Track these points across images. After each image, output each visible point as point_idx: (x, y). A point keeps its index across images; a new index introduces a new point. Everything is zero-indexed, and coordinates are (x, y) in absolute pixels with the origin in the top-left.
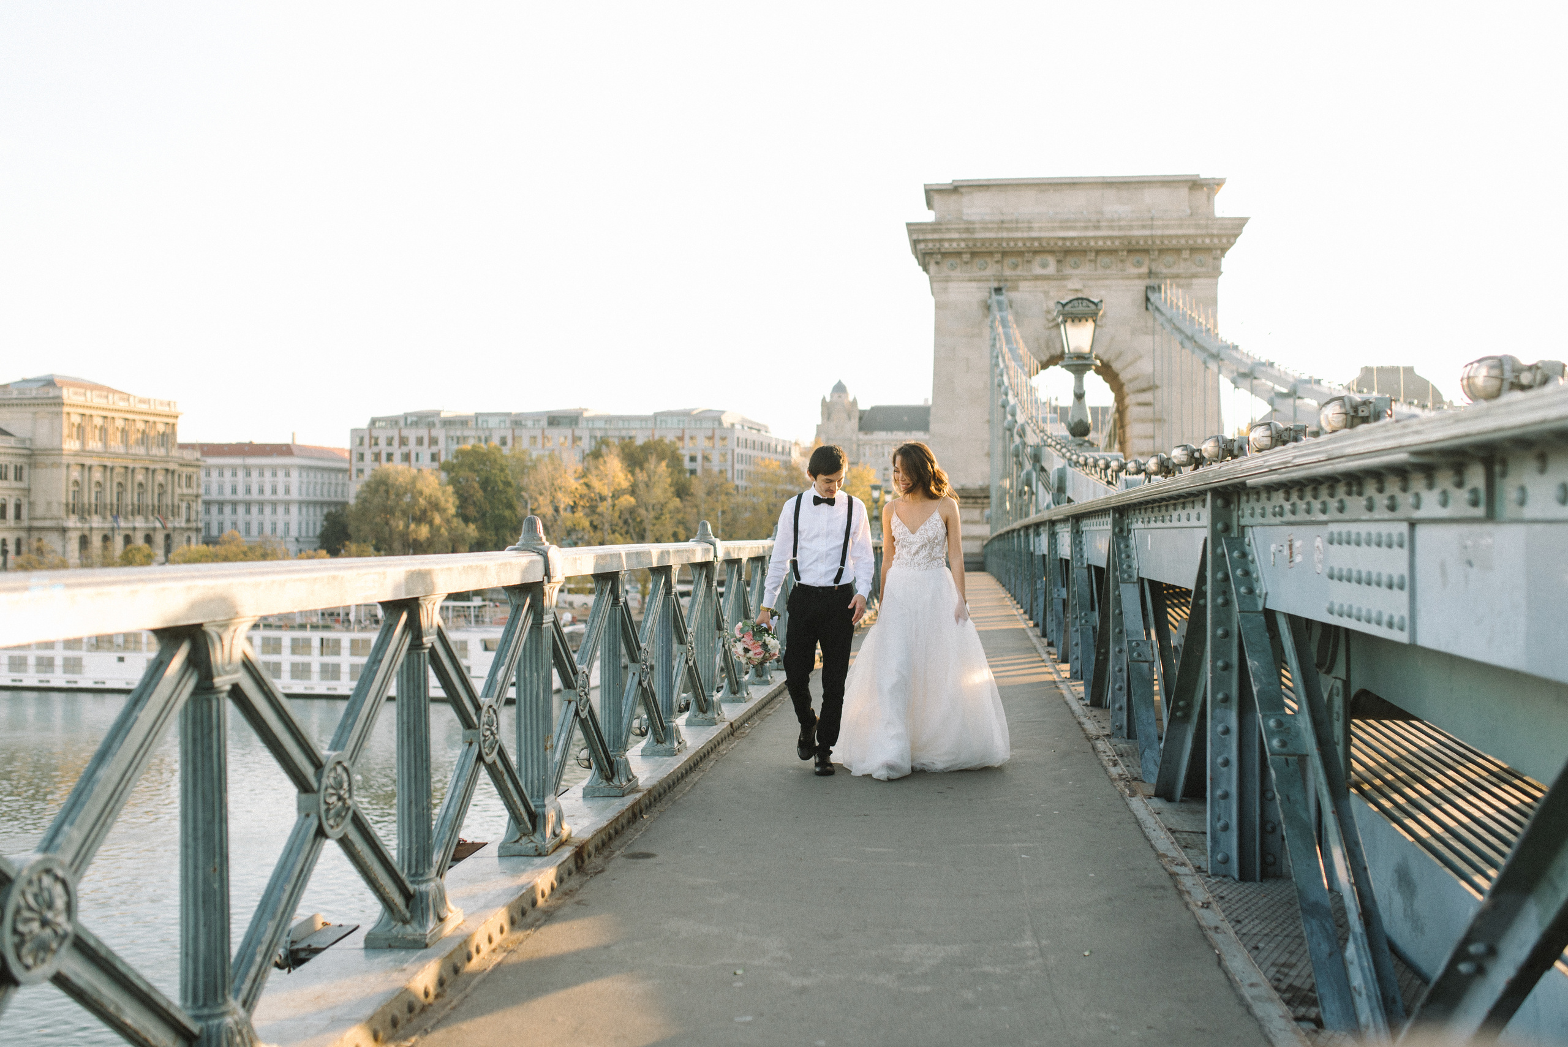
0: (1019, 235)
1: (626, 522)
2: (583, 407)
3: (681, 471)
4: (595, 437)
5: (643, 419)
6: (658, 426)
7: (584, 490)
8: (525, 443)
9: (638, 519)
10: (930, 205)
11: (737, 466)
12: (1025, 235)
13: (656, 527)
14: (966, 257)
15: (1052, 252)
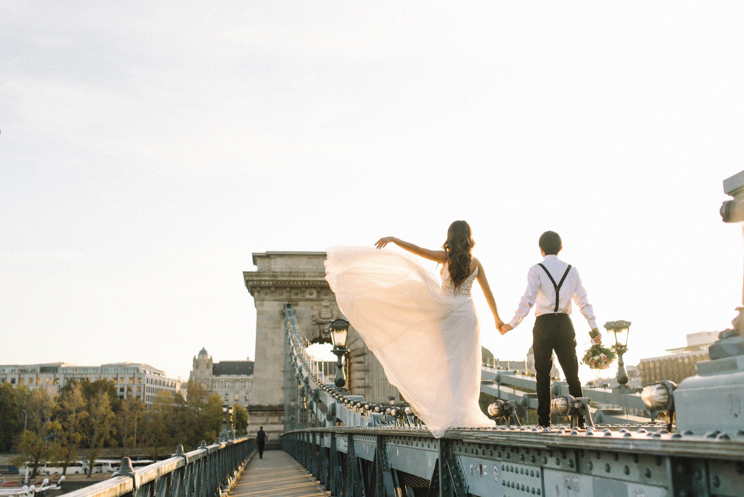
0: (299, 279)
1: (83, 426)
2: (61, 362)
3: (115, 396)
4: (67, 379)
5: (95, 369)
6: (103, 372)
7: (59, 408)
8: (26, 382)
9: (91, 424)
10: (255, 263)
11: (146, 394)
12: (302, 279)
13: (101, 428)
14: (273, 289)
15: (315, 287)
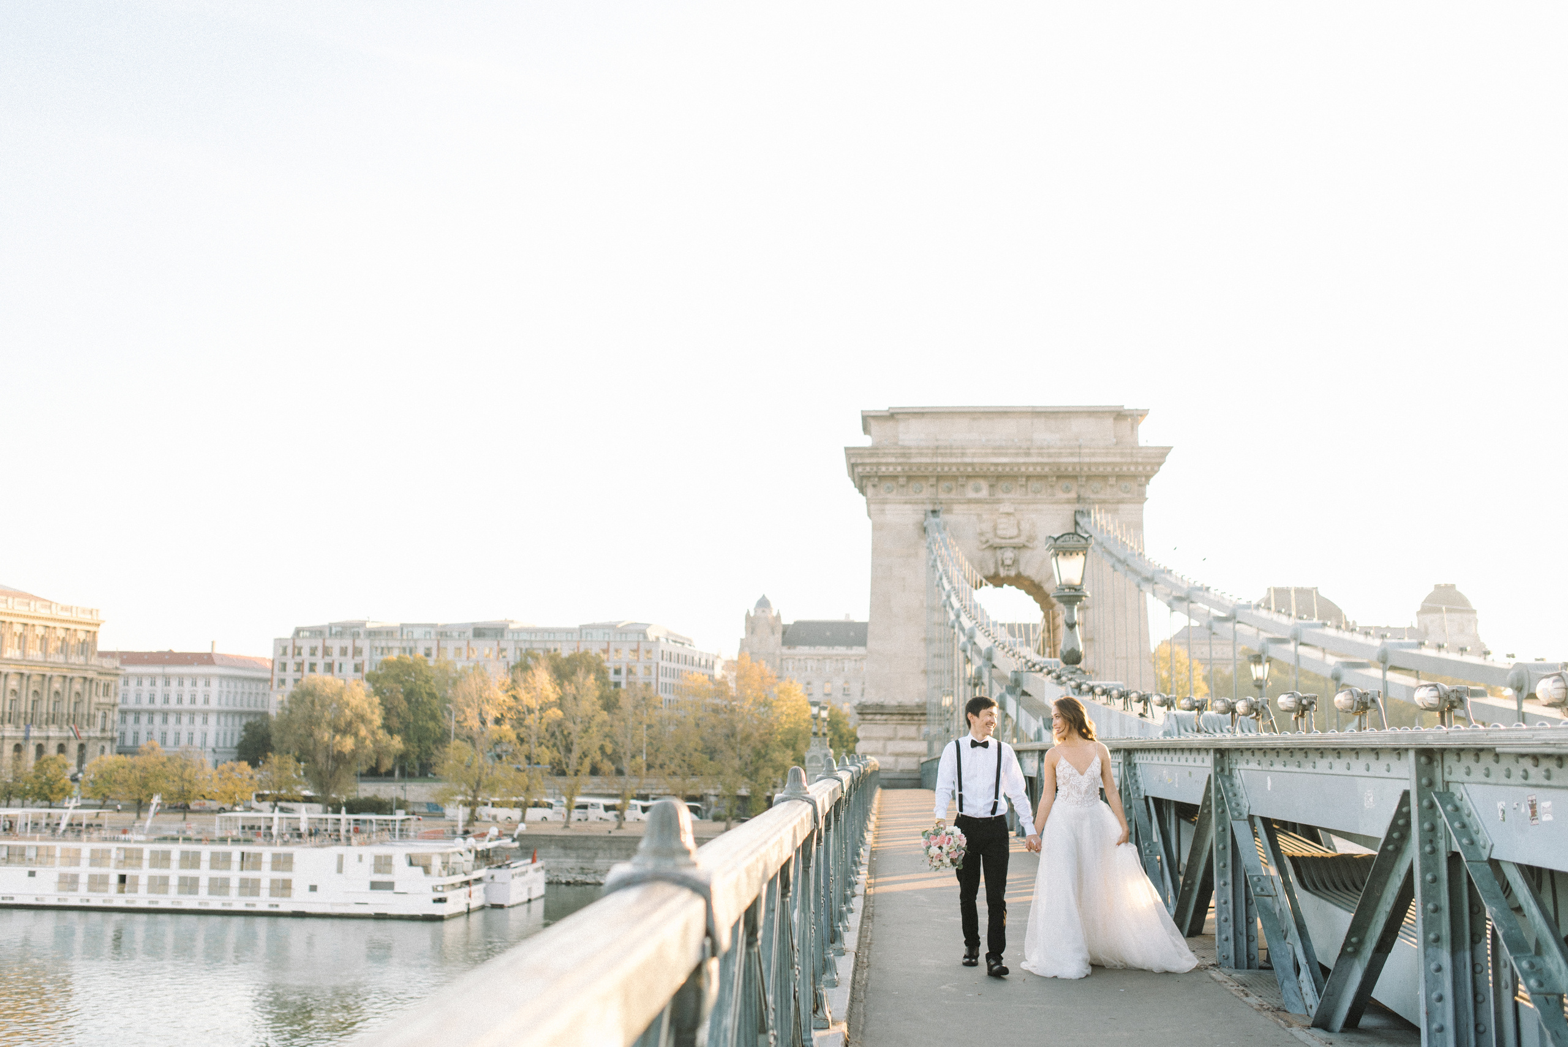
0: (953, 460)
1: (553, 735)
2: (508, 619)
3: (605, 684)
4: (521, 650)
5: (569, 632)
6: (584, 639)
7: (511, 702)
8: (450, 655)
9: (566, 733)
10: (866, 430)
11: (661, 679)
12: (959, 460)
13: (584, 740)
14: (902, 481)
15: (984, 477)
